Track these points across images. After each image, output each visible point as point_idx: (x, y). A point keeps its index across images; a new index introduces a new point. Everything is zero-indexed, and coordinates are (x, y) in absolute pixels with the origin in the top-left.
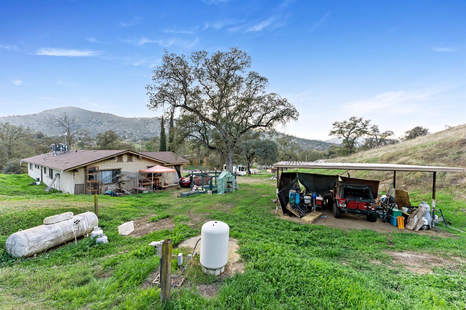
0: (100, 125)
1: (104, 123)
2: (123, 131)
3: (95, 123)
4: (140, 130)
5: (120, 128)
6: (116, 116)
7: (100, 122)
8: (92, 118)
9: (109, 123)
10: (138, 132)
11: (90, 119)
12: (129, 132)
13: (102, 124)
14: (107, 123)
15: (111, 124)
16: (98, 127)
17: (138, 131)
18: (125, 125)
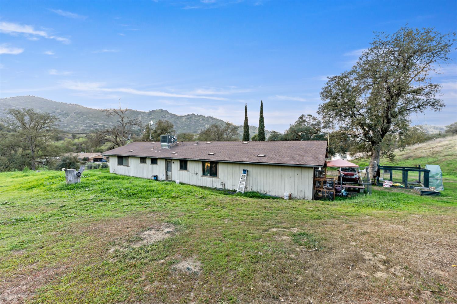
0: (67, 116)
1: (71, 115)
2: (94, 123)
3: (60, 114)
4: (112, 122)
5: (89, 120)
6: (84, 108)
7: (66, 114)
8: (56, 109)
9: (76, 115)
10: (111, 125)
11: (54, 110)
12: (101, 124)
13: (68, 116)
14: (75, 114)
15: (79, 116)
16: (63, 119)
17: (111, 123)
18: (95, 117)
